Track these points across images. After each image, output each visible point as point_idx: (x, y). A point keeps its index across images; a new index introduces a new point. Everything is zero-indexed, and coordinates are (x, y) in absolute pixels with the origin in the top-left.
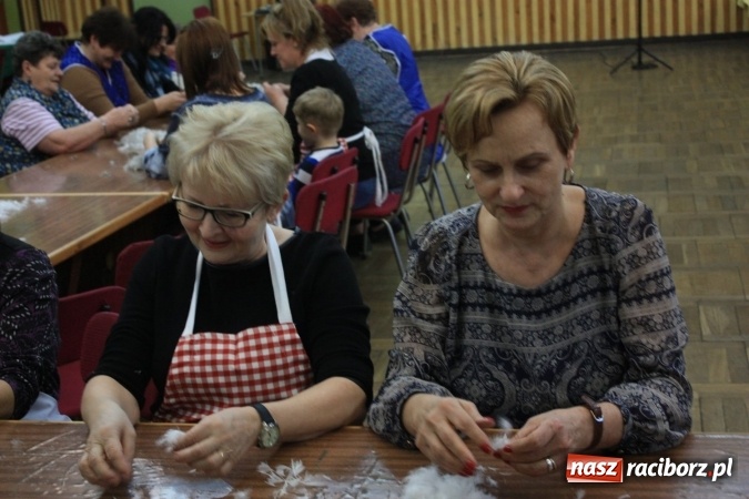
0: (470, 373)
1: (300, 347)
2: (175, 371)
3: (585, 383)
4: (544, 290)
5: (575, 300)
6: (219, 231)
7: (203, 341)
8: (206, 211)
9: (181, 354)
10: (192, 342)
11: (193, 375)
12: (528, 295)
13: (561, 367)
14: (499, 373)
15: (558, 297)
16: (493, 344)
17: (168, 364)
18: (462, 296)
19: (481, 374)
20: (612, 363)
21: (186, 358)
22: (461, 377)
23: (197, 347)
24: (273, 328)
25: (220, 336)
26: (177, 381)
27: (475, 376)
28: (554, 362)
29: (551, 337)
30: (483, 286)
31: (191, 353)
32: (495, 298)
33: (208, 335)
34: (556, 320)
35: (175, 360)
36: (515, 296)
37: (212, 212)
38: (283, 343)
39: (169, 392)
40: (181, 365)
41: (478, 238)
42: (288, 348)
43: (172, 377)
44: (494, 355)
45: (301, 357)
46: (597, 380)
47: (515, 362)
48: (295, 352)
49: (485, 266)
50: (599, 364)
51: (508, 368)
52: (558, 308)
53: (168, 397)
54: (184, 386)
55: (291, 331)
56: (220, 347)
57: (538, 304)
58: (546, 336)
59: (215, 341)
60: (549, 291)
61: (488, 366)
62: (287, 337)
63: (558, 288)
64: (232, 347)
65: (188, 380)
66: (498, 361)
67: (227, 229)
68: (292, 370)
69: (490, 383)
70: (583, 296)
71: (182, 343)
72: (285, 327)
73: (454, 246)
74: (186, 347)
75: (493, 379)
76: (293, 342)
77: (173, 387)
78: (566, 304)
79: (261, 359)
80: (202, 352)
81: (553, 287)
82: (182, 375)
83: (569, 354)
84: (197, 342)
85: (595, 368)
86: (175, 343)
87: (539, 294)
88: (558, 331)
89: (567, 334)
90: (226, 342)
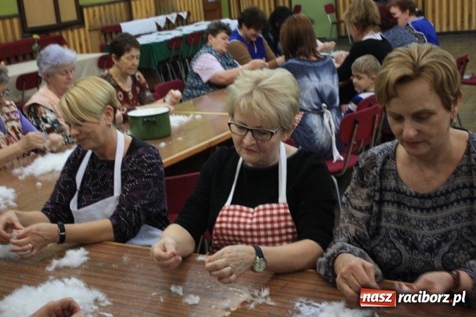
0: (382, 244)
1: (289, 218)
2: (217, 226)
3: (453, 257)
4: (433, 195)
5: (452, 203)
6: (254, 142)
7: (234, 210)
8: (248, 130)
9: (222, 216)
10: (228, 210)
11: (227, 229)
12: (422, 197)
13: (439, 244)
14: (399, 245)
15: (442, 200)
16: (397, 226)
17: (214, 222)
18: (382, 196)
19: (389, 245)
20: (473, 246)
21: (224, 219)
22: (377, 245)
23: (231, 213)
24: (274, 206)
25: (245, 208)
26: (218, 231)
27: (385, 246)
28: (435, 241)
29: (435, 225)
30: (395, 190)
31: (228, 216)
32: (402, 198)
33: (238, 207)
34: (439, 214)
35: (218, 219)
36: (413, 197)
37: (252, 130)
38: (279, 215)
39: (214, 237)
40: (221, 222)
41: (395, 160)
42: (282, 218)
43: (216, 229)
44: (398, 233)
45: (290, 224)
46: (462, 256)
47: (410, 239)
48: (286, 221)
49: (397, 178)
50: (464, 245)
51: (406, 242)
52: (441, 207)
53: (214, 240)
54: (222, 235)
55: (285, 208)
56: (244, 214)
57: (429, 204)
58: (432, 224)
59: (241, 211)
60: (436, 195)
61: (393, 240)
62: (282, 211)
63: (442, 194)
64: (250, 215)
65: (224, 232)
66: (399, 237)
67: (259, 142)
68: (283, 231)
69: (394, 251)
70: (458, 201)
71: (224, 210)
72: (282, 206)
73: (379, 165)
74: (225, 213)
75: (396, 248)
76: (286, 214)
77: (216, 235)
78: (447, 205)
79: (265, 223)
80: (233, 216)
81: (438, 193)
82: (221, 229)
83: (445, 237)
84: (231, 210)
85: (461, 248)
87: (429, 197)
88: (440, 221)
89: (445, 224)
90: (248, 212)
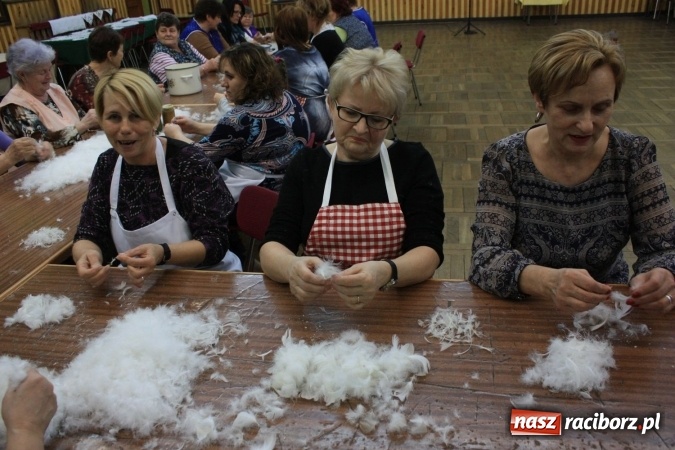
1: (402, 219)
2: (316, 229)
3: (597, 252)
4: (577, 189)
5: (598, 198)
6: (367, 130)
7: (336, 211)
8: (363, 116)
9: (321, 218)
10: (328, 211)
11: (328, 232)
12: (566, 191)
13: (584, 240)
14: (539, 241)
15: (587, 194)
17: (312, 224)
20: (616, 241)
21: (324, 221)
23: (332, 214)
24: (385, 205)
25: (347, 207)
26: (316, 236)
28: (579, 237)
29: (578, 220)
30: (533, 184)
31: (328, 218)
32: (543, 191)
33: (339, 207)
34: (583, 209)
35: (316, 222)
36: (559, 191)
37: (366, 117)
38: (391, 215)
39: (310, 243)
40: (320, 225)
42: (394, 219)
43: (313, 233)
44: (538, 229)
45: (403, 226)
46: (606, 250)
47: (550, 234)
48: (398, 222)
50: (608, 240)
51: (546, 238)
52: (585, 202)
53: (309, 247)
54: (321, 240)
55: (397, 208)
56: (347, 214)
57: (572, 198)
58: (576, 218)
59: (343, 211)
60: (580, 190)
61: (533, 235)
62: (394, 211)
63: (587, 189)
64: (355, 214)
65: (324, 236)
66: (540, 233)
67: (372, 130)
68: (395, 234)
69: (533, 246)
70: (604, 196)
71: (322, 212)
72: (393, 206)
73: (516, 156)
74: (324, 214)
75: (535, 244)
76: (398, 215)
77: (313, 239)
78: (592, 200)
79: (375, 224)
80: (335, 218)
81: (584, 188)
82: (320, 232)
83: (590, 233)
84: (332, 211)
85: (605, 243)
86: (317, 211)
87: (574, 191)
88: (584, 216)
89: (589, 219)
90: (351, 211)
